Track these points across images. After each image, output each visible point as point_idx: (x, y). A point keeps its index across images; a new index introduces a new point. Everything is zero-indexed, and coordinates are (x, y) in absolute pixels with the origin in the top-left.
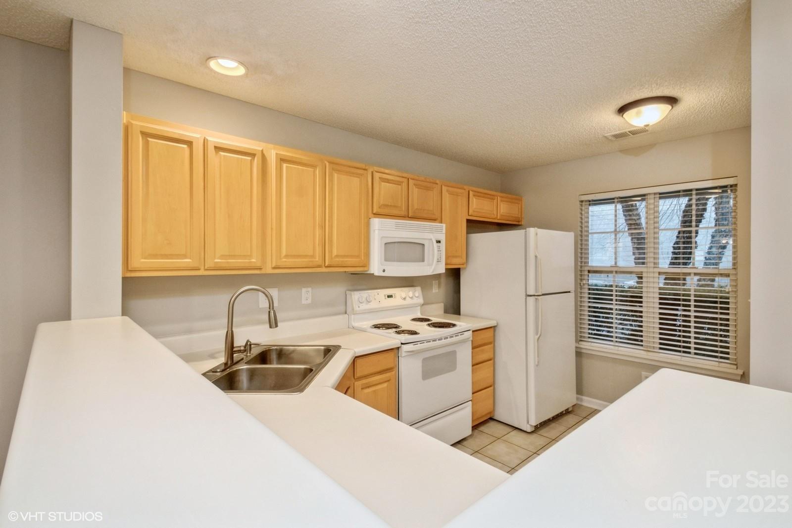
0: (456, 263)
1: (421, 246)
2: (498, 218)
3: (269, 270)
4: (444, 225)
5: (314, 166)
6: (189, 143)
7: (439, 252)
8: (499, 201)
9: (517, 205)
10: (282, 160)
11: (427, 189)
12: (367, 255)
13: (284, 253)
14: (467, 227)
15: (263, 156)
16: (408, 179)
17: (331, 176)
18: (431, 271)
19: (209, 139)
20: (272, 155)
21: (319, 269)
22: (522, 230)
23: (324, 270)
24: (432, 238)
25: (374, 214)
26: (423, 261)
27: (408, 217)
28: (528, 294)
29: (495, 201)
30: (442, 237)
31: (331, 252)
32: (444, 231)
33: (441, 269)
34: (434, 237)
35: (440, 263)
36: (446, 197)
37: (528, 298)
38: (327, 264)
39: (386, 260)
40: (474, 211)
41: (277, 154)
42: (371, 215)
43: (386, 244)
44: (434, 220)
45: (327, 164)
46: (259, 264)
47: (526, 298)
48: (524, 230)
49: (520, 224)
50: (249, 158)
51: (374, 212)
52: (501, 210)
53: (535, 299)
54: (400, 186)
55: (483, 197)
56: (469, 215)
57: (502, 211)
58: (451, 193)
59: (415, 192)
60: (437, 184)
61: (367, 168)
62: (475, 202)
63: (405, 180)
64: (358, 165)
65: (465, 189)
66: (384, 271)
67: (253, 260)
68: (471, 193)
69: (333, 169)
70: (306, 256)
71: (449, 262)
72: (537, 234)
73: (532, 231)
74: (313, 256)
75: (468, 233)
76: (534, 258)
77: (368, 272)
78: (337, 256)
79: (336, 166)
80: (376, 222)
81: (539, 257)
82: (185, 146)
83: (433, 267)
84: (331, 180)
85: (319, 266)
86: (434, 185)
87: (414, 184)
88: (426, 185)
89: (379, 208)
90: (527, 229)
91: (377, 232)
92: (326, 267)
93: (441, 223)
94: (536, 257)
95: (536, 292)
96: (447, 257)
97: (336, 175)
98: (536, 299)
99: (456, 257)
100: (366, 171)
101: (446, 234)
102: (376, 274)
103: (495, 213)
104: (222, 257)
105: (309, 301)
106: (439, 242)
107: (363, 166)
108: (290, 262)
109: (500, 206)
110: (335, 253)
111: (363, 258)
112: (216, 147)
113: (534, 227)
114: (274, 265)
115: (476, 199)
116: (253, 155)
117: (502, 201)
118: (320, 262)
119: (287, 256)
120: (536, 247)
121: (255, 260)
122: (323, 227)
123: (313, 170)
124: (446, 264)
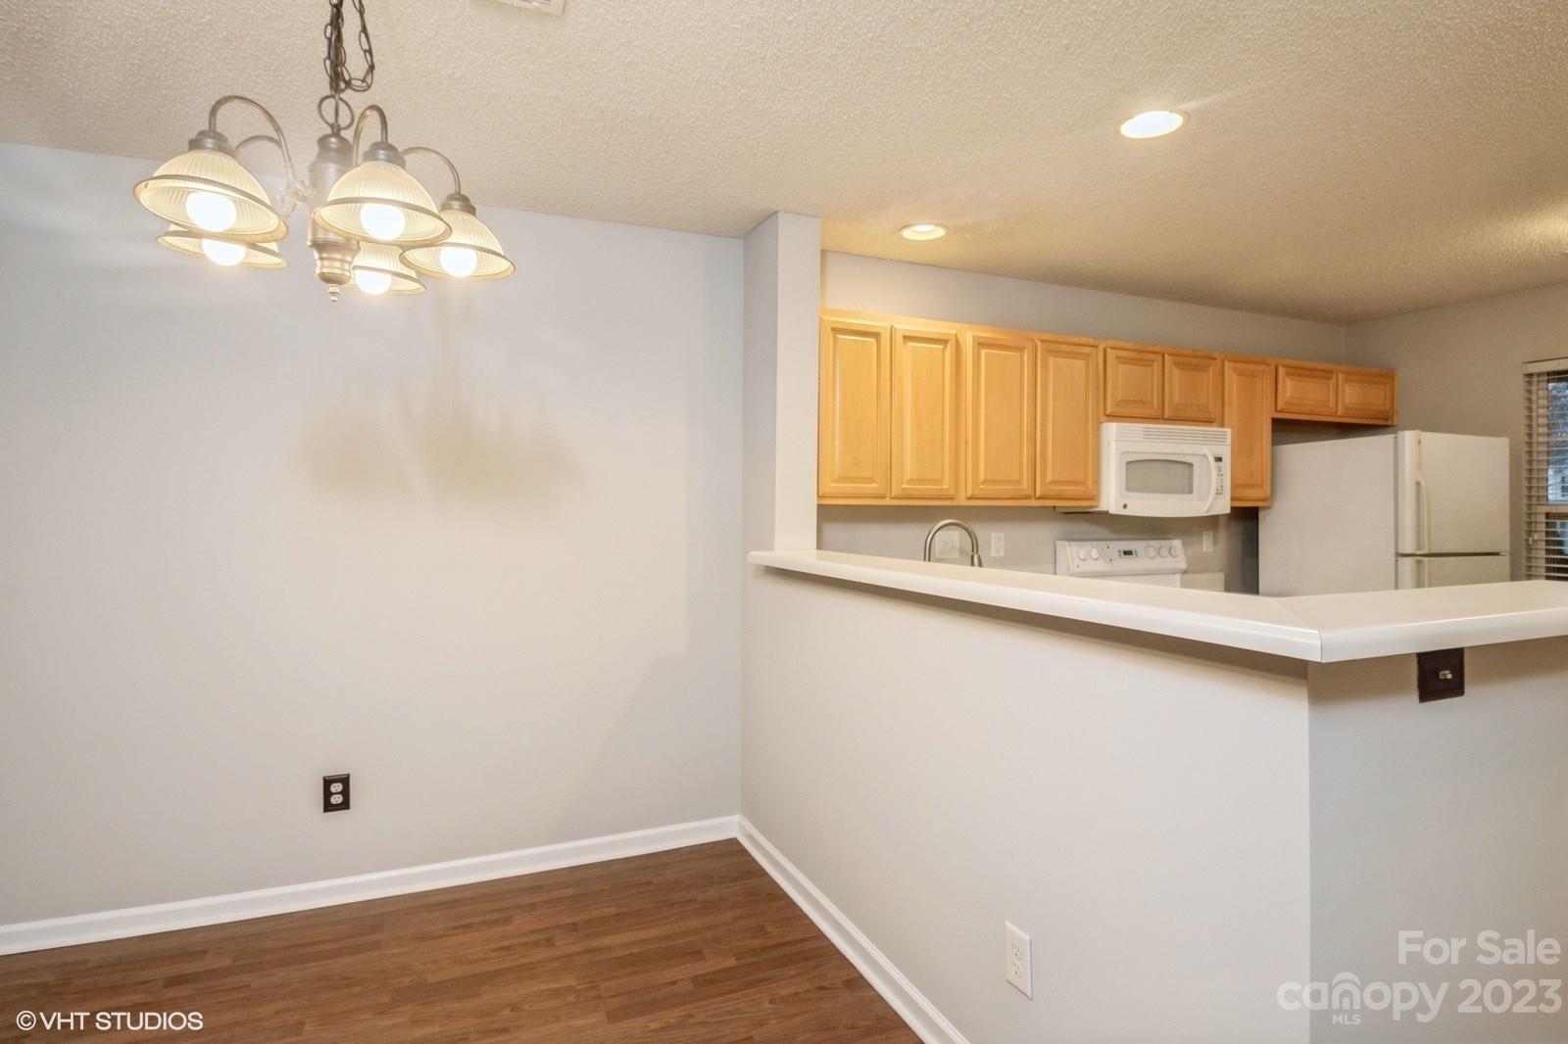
0: (1250, 498)
1: (1186, 467)
2: (1339, 413)
3: (962, 502)
4: (1228, 431)
5: (1020, 349)
6: (876, 335)
7: (1220, 478)
8: (1340, 382)
9: (1383, 387)
10: (981, 344)
11: (1197, 368)
12: (1097, 481)
13: (982, 477)
14: (1274, 430)
15: (957, 342)
16: (1164, 356)
17: (1045, 361)
18: (1205, 509)
19: (897, 326)
20: (968, 338)
21: (1026, 501)
22: (1388, 436)
23: (1033, 503)
24: (1207, 453)
25: (1108, 416)
26: (1191, 492)
27: (1164, 419)
28: (1400, 552)
29: (1333, 382)
30: (1225, 451)
31: (1044, 475)
32: (1229, 441)
33: (1223, 507)
34: (1210, 451)
35: (1220, 496)
36: (1232, 381)
37: (1401, 559)
38: (1038, 494)
39: (1129, 489)
40: (1286, 403)
41: (974, 337)
42: (1102, 418)
43: (1128, 463)
44: (1209, 422)
45: (1039, 343)
46: (951, 492)
47: (1397, 561)
48: (1393, 435)
49: (1389, 423)
50: (941, 347)
51: (1108, 412)
52: (1347, 398)
53: (1414, 561)
54: (1149, 369)
55: (1307, 376)
56: (1276, 411)
57: (1347, 401)
58: (1241, 374)
59: (1175, 375)
60: (1215, 359)
61: (1096, 343)
62: (1289, 387)
63: (1159, 357)
64: (1083, 340)
65: (1269, 365)
66: (1125, 506)
67: (945, 487)
68: (1281, 371)
69: (1048, 350)
70: (1010, 482)
71: (1237, 495)
72: (1419, 442)
73: (1408, 437)
74: (1019, 482)
75: (1275, 443)
76: (1414, 488)
77: (1098, 509)
78: (1053, 482)
79: (1053, 347)
80: (1112, 430)
81: (1423, 483)
82: (872, 340)
83: (1208, 504)
84: (1045, 369)
85: (1028, 497)
86: (1209, 361)
87: (1175, 363)
88: (1194, 361)
89: (1117, 405)
90: (1400, 433)
91: (1113, 445)
92: (1036, 499)
93: (1222, 425)
94: (1418, 483)
95: (1419, 548)
96: (1234, 487)
97: (1051, 358)
98: (1419, 562)
99: (1252, 486)
100: (1095, 349)
101: (1233, 445)
102: (1112, 511)
103: (1332, 403)
104: (911, 481)
105: (1002, 554)
106: (1219, 459)
107: (1091, 341)
108: (990, 489)
109: (1343, 391)
110: (1049, 477)
111: (1090, 486)
112: (905, 337)
113: (1414, 429)
114: (969, 494)
115: (1291, 380)
116: (944, 342)
117: (1346, 381)
118: (1029, 492)
119: (985, 481)
120: (1420, 465)
121: (946, 485)
122: (1033, 439)
123: (1019, 354)
124: (1233, 499)
